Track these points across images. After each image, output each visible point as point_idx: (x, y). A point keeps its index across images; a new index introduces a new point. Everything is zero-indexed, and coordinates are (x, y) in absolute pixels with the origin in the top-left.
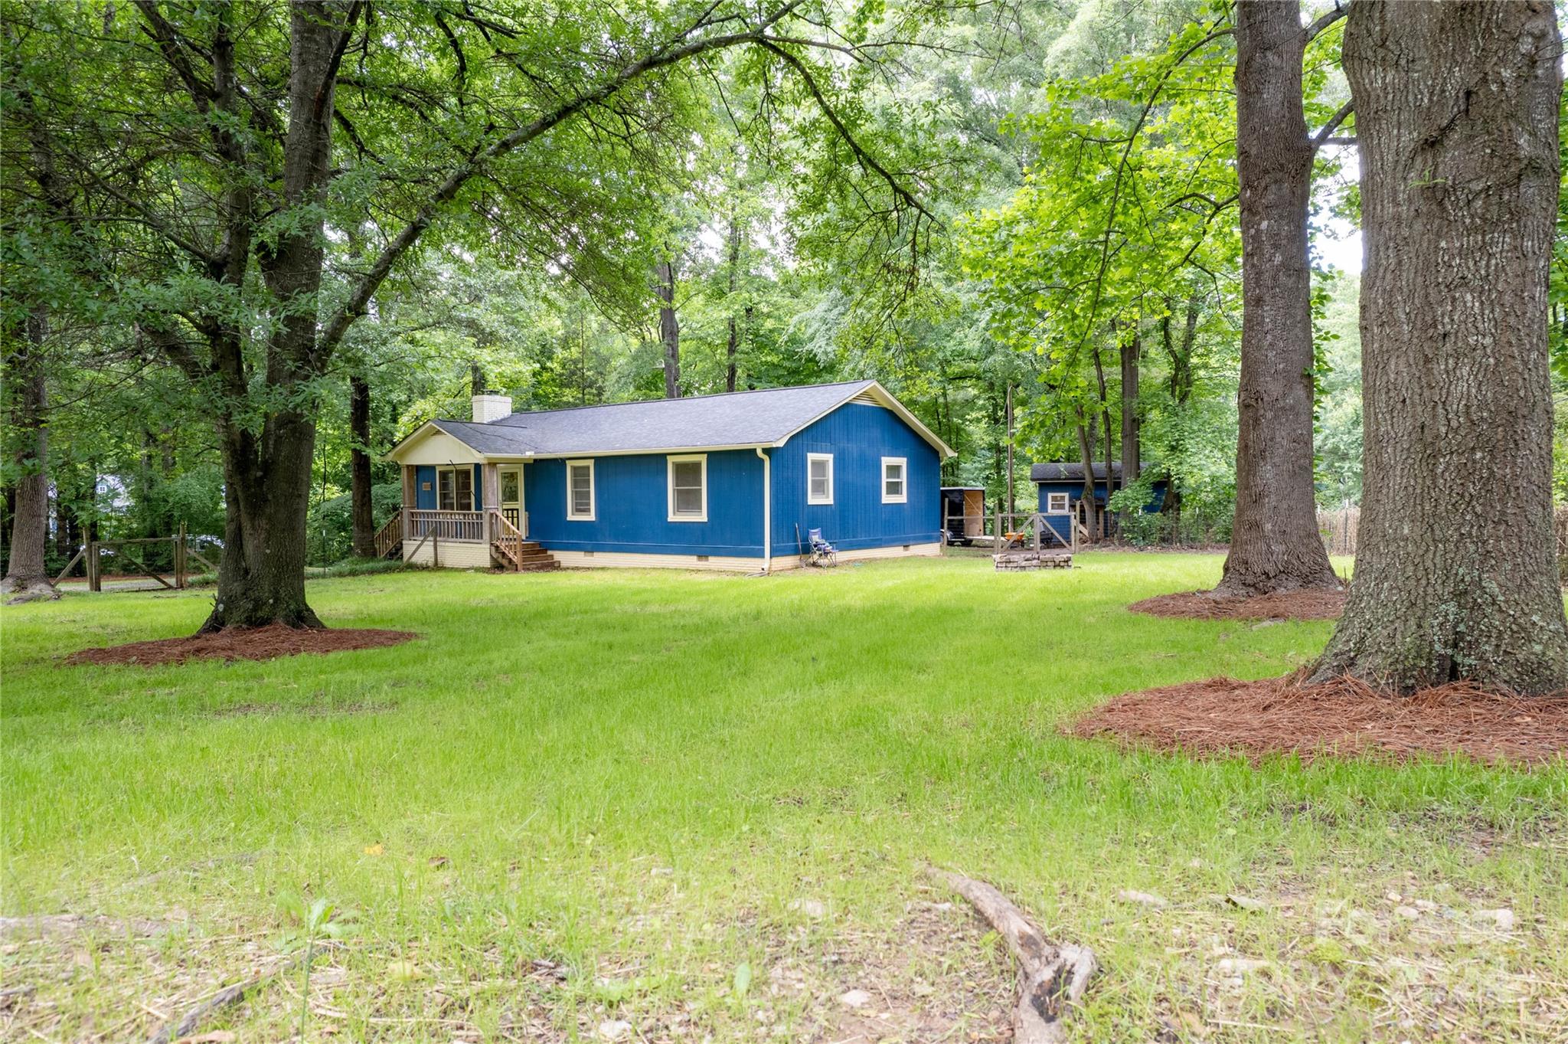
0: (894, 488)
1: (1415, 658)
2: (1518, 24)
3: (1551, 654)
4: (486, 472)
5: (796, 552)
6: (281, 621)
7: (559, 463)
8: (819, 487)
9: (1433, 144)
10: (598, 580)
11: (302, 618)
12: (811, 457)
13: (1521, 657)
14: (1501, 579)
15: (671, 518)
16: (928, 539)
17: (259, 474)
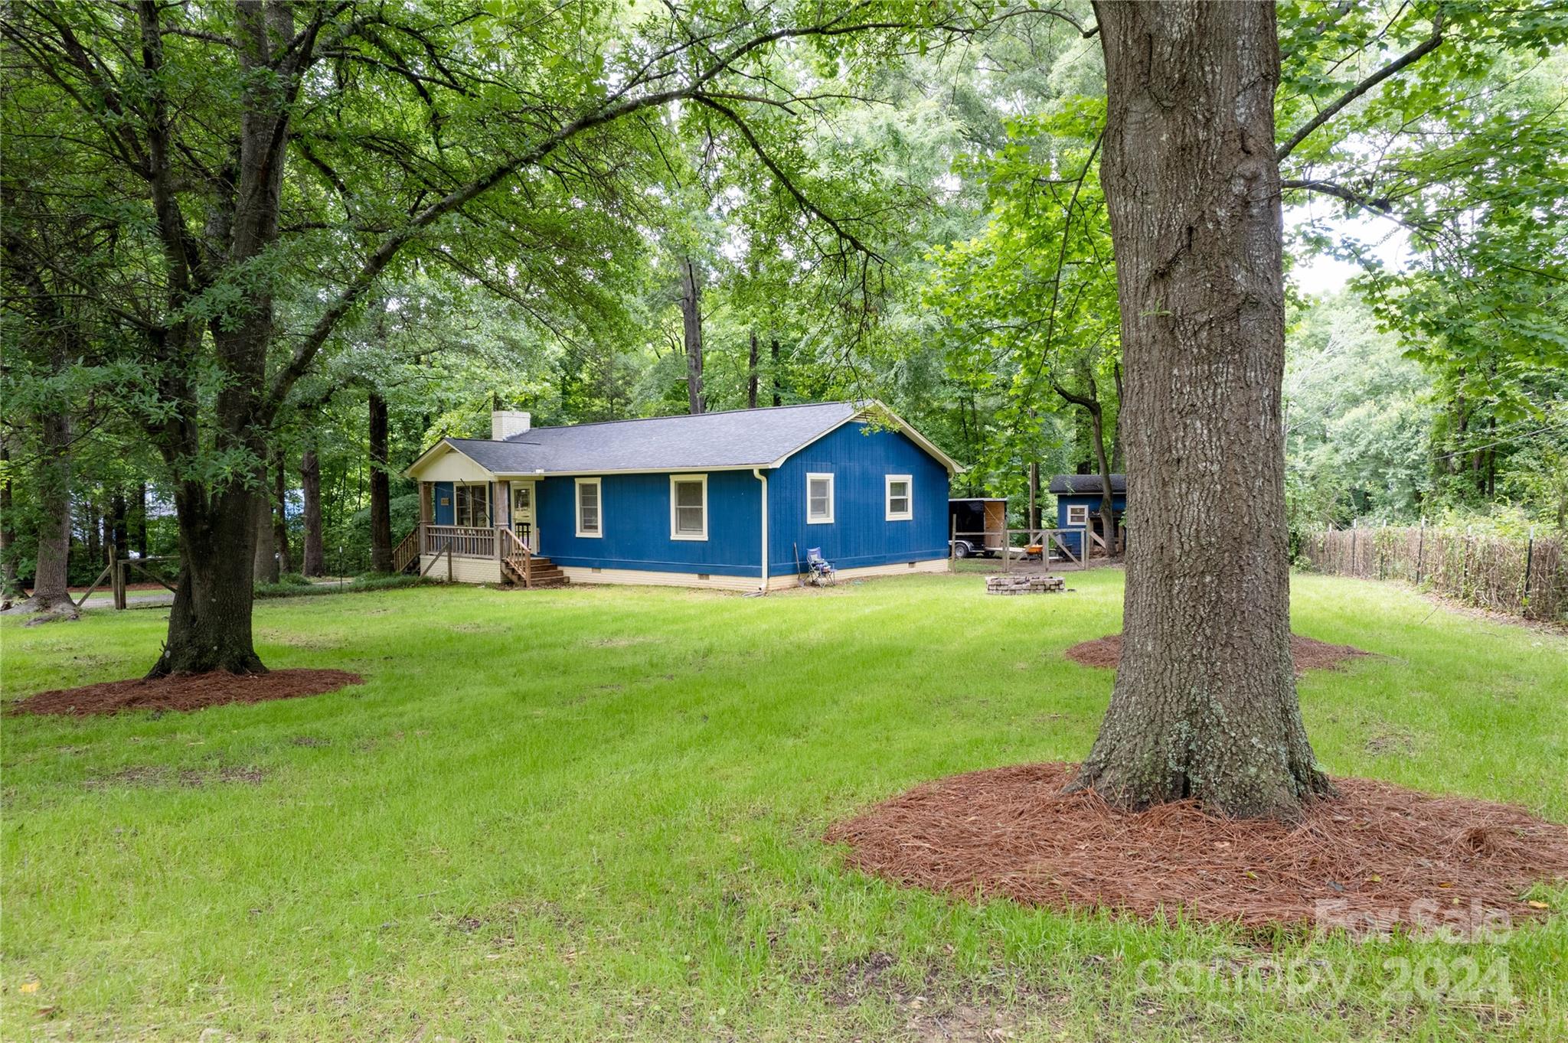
0: (899, 505)
1: (1150, 774)
2: (1231, 166)
3: (1263, 777)
4: (497, 488)
5: (794, 571)
6: (223, 668)
7: (570, 480)
8: (820, 506)
9: (1162, 276)
10: (600, 599)
11: (245, 663)
12: (811, 476)
13: (1236, 779)
14: (1226, 700)
15: (674, 536)
16: (935, 556)
17: (206, 527)
